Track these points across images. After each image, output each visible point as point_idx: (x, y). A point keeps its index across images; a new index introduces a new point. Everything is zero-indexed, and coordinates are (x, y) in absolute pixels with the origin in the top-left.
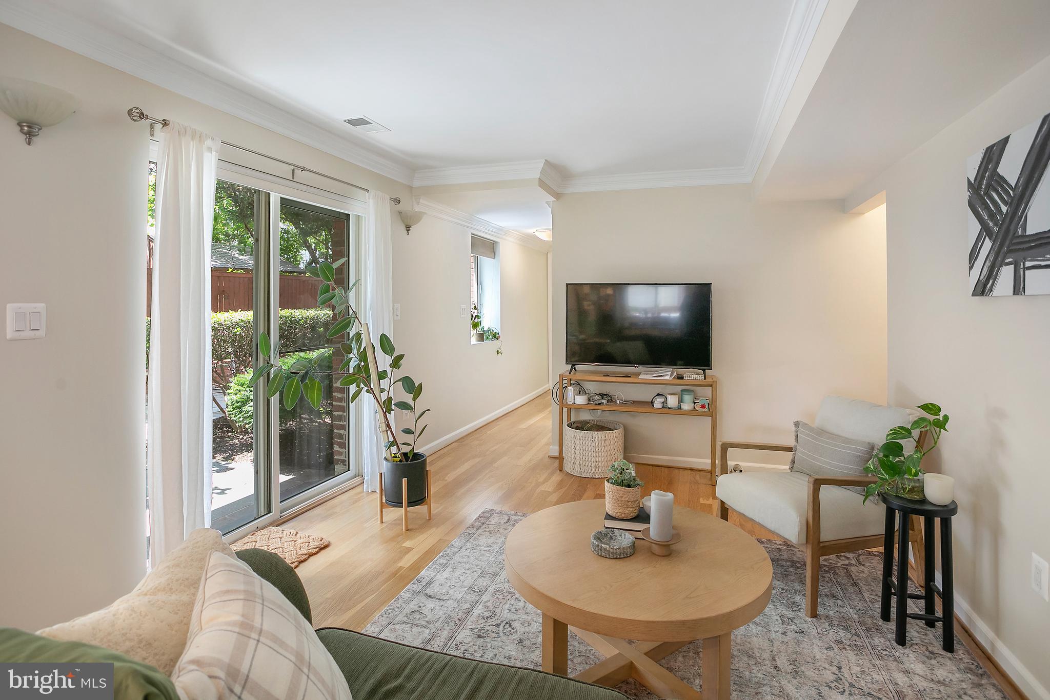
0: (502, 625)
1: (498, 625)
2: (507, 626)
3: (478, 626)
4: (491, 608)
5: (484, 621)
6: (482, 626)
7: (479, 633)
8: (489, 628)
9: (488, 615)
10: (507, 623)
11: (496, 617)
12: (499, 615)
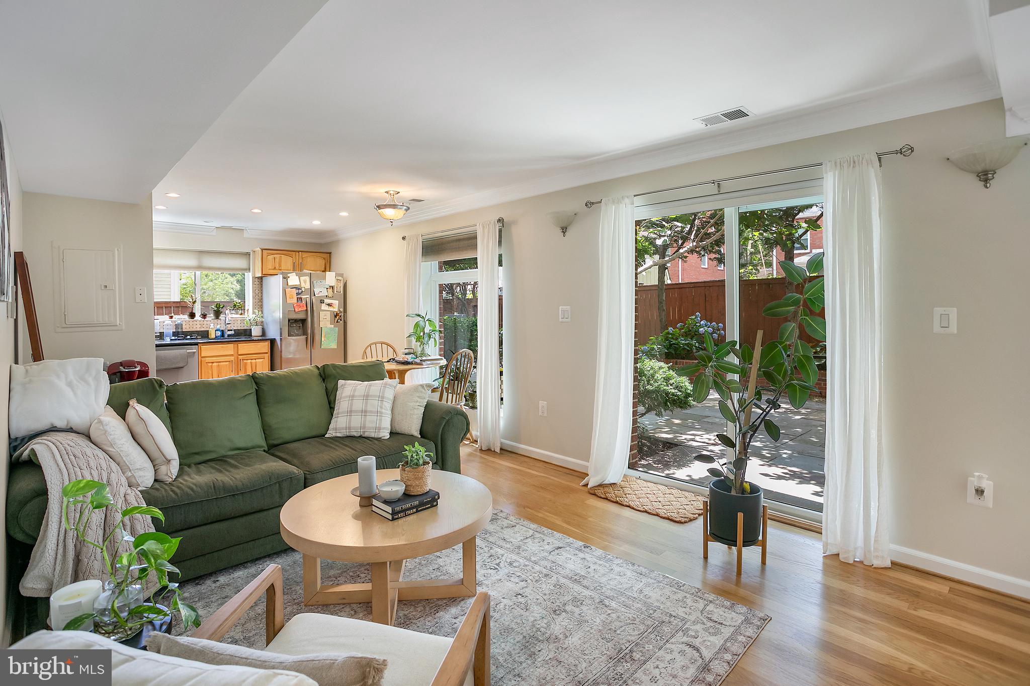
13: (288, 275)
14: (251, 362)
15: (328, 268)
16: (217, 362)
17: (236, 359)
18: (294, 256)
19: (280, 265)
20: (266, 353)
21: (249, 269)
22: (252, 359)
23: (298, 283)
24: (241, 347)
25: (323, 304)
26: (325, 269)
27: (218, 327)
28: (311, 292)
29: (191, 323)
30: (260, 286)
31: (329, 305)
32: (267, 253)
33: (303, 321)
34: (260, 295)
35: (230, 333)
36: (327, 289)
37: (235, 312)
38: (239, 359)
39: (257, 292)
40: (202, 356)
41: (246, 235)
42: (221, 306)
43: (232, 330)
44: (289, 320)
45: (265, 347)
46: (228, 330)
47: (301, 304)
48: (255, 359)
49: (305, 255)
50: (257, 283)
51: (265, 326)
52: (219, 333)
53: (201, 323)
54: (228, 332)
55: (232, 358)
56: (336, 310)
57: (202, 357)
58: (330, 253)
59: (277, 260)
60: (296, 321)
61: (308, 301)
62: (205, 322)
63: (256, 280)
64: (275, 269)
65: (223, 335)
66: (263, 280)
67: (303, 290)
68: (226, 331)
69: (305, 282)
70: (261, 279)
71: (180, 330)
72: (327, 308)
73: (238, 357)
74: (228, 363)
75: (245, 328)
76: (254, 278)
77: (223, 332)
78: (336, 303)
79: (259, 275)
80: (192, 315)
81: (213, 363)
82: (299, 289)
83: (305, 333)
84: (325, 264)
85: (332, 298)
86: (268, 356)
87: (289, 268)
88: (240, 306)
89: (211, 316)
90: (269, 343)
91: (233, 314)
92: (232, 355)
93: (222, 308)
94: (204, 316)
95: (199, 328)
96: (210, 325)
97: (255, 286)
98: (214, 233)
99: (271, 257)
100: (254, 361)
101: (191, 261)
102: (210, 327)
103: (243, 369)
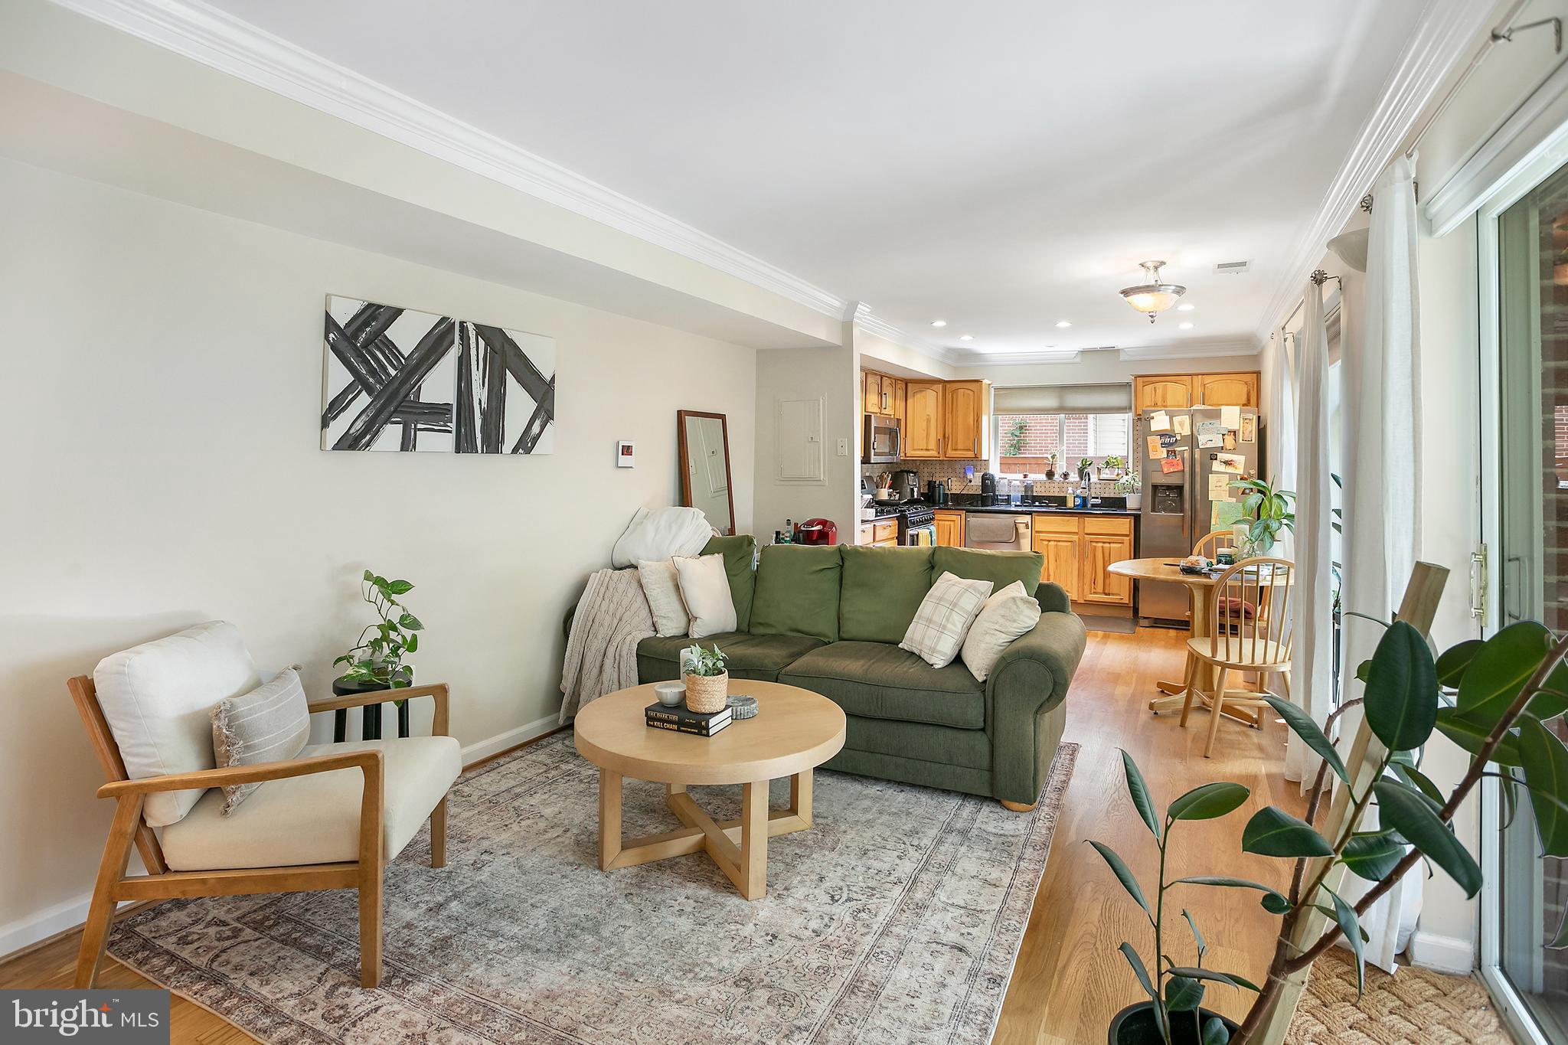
0: (843, 899)
1: (849, 900)
2: (836, 898)
3: (875, 900)
4: (859, 924)
5: (868, 906)
6: (871, 901)
7: (874, 892)
8: (861, 897)
9: (863, 914)
10: (837, 901)
11: (851, 911)
12: (848, 913)
13: (1152, 415)
14: (1102, 547)
15: (1253, 396)
16: (1055, 541)
17: (1082, 539)
18: (1189, 383)
19: (1164, 400)
20: (1128, 535)
21: (1130, 408)
22: (1104, 543)
23: (1168, 427)
24: (1089, 523)
25: (1214, 462)
26: (1249, 400)
27: (1078, 492)
28: (1192, 440)
29: (1047, 485)
31: (1228, 463)
32: (1144, 382)
33: (1179, 489)
35: (1095, 501)
36: (1223, 435)
37: (1109, 472)
38: (1085, 540)
40: (1036, 530)
41: (1122, 357)
42: (1088, 463)
43: (1097, 498)
44: (1153, 487)
45: (1125, 525)
46: (1093, 498)
47: (1175, 461)
48: (1110, 543)
49: (1208, 379)
50: (1137, 428)
52: (1078, 501)
53: (1061, 485)
54: (1093, 500)
55: (1075, 538)
56: (1240, 471)
57: (1037, 532)
58: (1258, 373)
59: (1159, 390)
60: (1165, 488)
61: (1186, 455)
62: (1065, 485)
63: (1137, 424)
64: (1156, 404)
65: (1084, 504)
67: (1179, 438)
68: (1090, 498)
69: (1182, 424)
71: (1029, 494)
72: (1222, 468)
73: (1084, 537)
74: (1069, 543)
75: (1119, 495)
76: (1136, 420)
77: (1084, 500)
78: (1240, 460)
80: (1050, 474)
81: (1049, 541)
82: (1170, 436)
83: (1180, 507)
84: (1249, 393)
85: (1234, 451)
86: (1129, 540)
87: (1181, 403)
88: (1116, 463)
89: (1074, 477)
90: (1133, 521)
91: (1106, 474)
92: (1077, 533)
93: (1090, 465)
94: (1066, 476)
95: (1055, 492)
96: (1070, 489)
97: (1136, 432)
98: (1078, 360)
99: (1149, 389)
100: (1107, 545)
101: (1050, 401)
102: (1070, 491)
103: (1091, 556)
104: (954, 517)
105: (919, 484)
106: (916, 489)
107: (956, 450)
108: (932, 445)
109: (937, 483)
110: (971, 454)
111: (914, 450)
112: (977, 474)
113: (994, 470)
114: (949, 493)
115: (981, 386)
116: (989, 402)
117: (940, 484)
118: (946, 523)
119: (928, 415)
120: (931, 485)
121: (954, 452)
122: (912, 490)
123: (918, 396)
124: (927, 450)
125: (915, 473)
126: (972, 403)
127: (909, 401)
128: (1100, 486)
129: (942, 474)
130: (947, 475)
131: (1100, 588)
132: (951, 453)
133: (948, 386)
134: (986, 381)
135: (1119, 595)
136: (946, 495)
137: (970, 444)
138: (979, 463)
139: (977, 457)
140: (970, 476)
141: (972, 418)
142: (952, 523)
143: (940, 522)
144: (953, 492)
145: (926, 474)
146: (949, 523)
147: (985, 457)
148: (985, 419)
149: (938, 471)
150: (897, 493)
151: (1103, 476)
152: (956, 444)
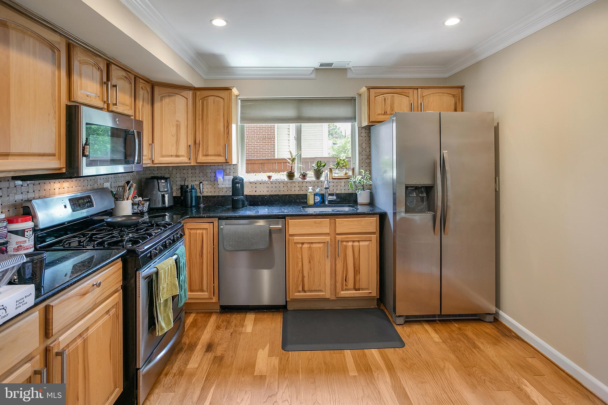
14: (353, 245)
15: (459, 107)
16: (308, 243)
17: (333, 239)
18: (411, 95)
19: (392, 109)
20: (373, 233)
21: (355, 118)
22: (354, 241)
24: (339, 223)
27: (317, 190)
29: (289, 185)
30: (367, 138)
32: (375, 93)
33: (429, 190)
34: (368, 150)
35: (330, 198)
38: (337, 241)
39: (364, 145)
40: (290, 233)
41: (349, 75)
42: (323, 164)
43: (333, 195)
44: (407, 188)
45: (372, 224)
46: (330, 195)
48: (359, 241)
49: (426, 92)
50: (364, 134)
51: (374, 191)
52: (318, 199)
53: (301, 185)
54: (330, 197)
55: (327, 238)
57: (290, 236)
58: (462, 88)
59: (388, 102)
60: (417, 188)
62: (304, 184)
63: (363, 131)
64: (385, 113)
65: (323, 201)
66: (372, 131)
68: (327, 195)
70: (368, 128)
73: (335, 237)
74: (321, 245)
75: (350, 191)
76: (361, 128)
77: (323, 196)
79: (365, 123)
80: (291, 175)
81: (303, 243)
83: (431, 207)
84: (456, 104)
86: (375, 238)
88: (344, 164)
89: (311, 176)
90: (378, 219)
91: (338, 173)
92: (328, 234)
93: (324, 166)
94: (304, 176)
95: (295, 191)
96: (310, 188)
97: (361, 138)
98: (313, 76)
99: (380, 98)
100: (356, 244)
101: (290, 112)
102: (310, 189)
103: (342, 255)
104: (206, 226)
105: (171, 189)
106: (166, 196)
107: (207, 155)
108: (183, 150)
109: (190, 187)
110: (221, 159)
111: (163, 156)
112: (227, 177)
113: (242, 173)
114: (201, 195)
115: (230, 94)
116: (237, 111)
117: (193, 188)
118: (198, 231)
119: (177, 121)
120: (183, 189)
121: (205, 158)
122: (163, 196)
123: (167, 100)
124: (177, 156)
125: (166, 179)
126: (222, 110)
127: (157, 105)
128: (333, 184)
129: (194, 179)
130: (198, 179)
131: (351, 284)
132: (202, 159)
133: (198, 93)
134: (235, 91)
135: (368, 289)
136: (198, 198)
137: (220, 150)
138: (228, 167)
139: (227, 162)
140: (220, 178)
141: (222, 124)
142: (204, 231)
143: (192, 231)
144: (205, 194)
145: (178, 179)
146: (201, 231)
147: (234, 162)
148: (234, 126)
149: (191, 175)
150: (147, 200)
151: (335, 175)
152: (207, 150)
